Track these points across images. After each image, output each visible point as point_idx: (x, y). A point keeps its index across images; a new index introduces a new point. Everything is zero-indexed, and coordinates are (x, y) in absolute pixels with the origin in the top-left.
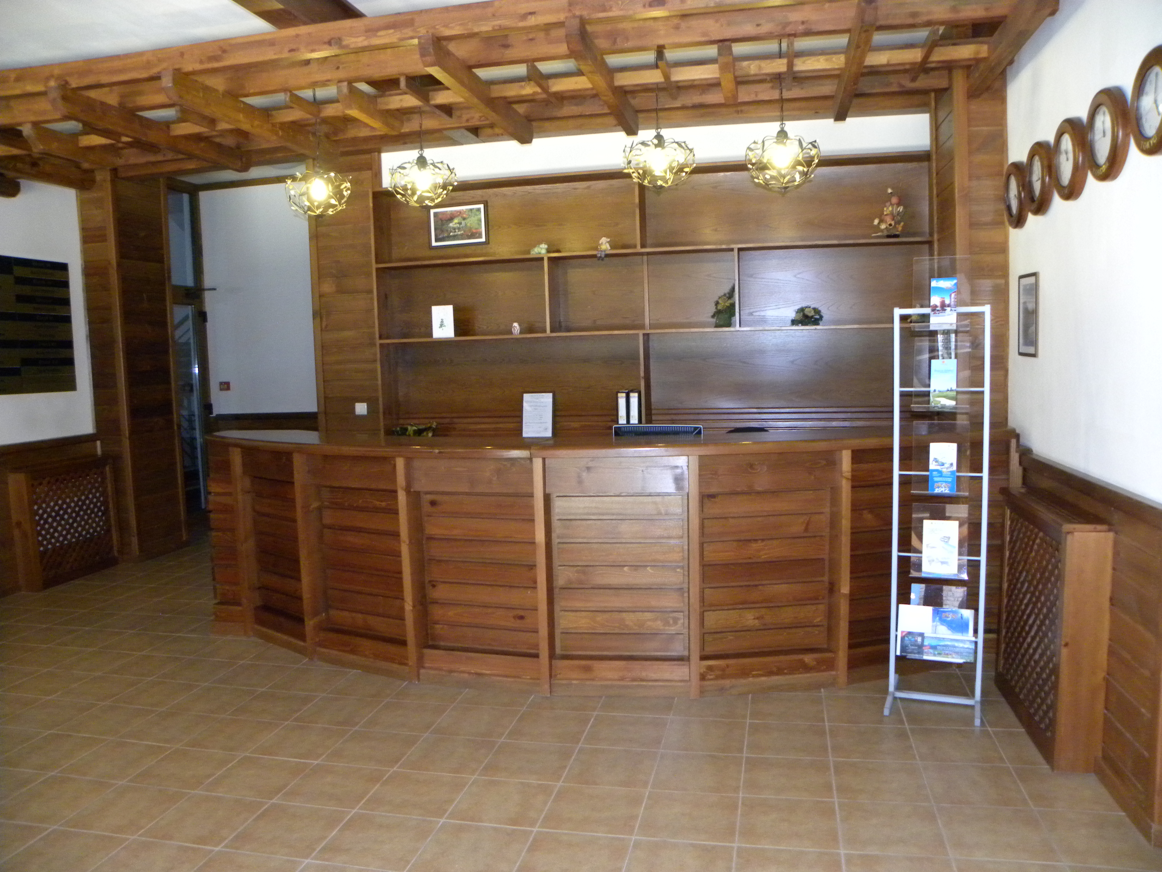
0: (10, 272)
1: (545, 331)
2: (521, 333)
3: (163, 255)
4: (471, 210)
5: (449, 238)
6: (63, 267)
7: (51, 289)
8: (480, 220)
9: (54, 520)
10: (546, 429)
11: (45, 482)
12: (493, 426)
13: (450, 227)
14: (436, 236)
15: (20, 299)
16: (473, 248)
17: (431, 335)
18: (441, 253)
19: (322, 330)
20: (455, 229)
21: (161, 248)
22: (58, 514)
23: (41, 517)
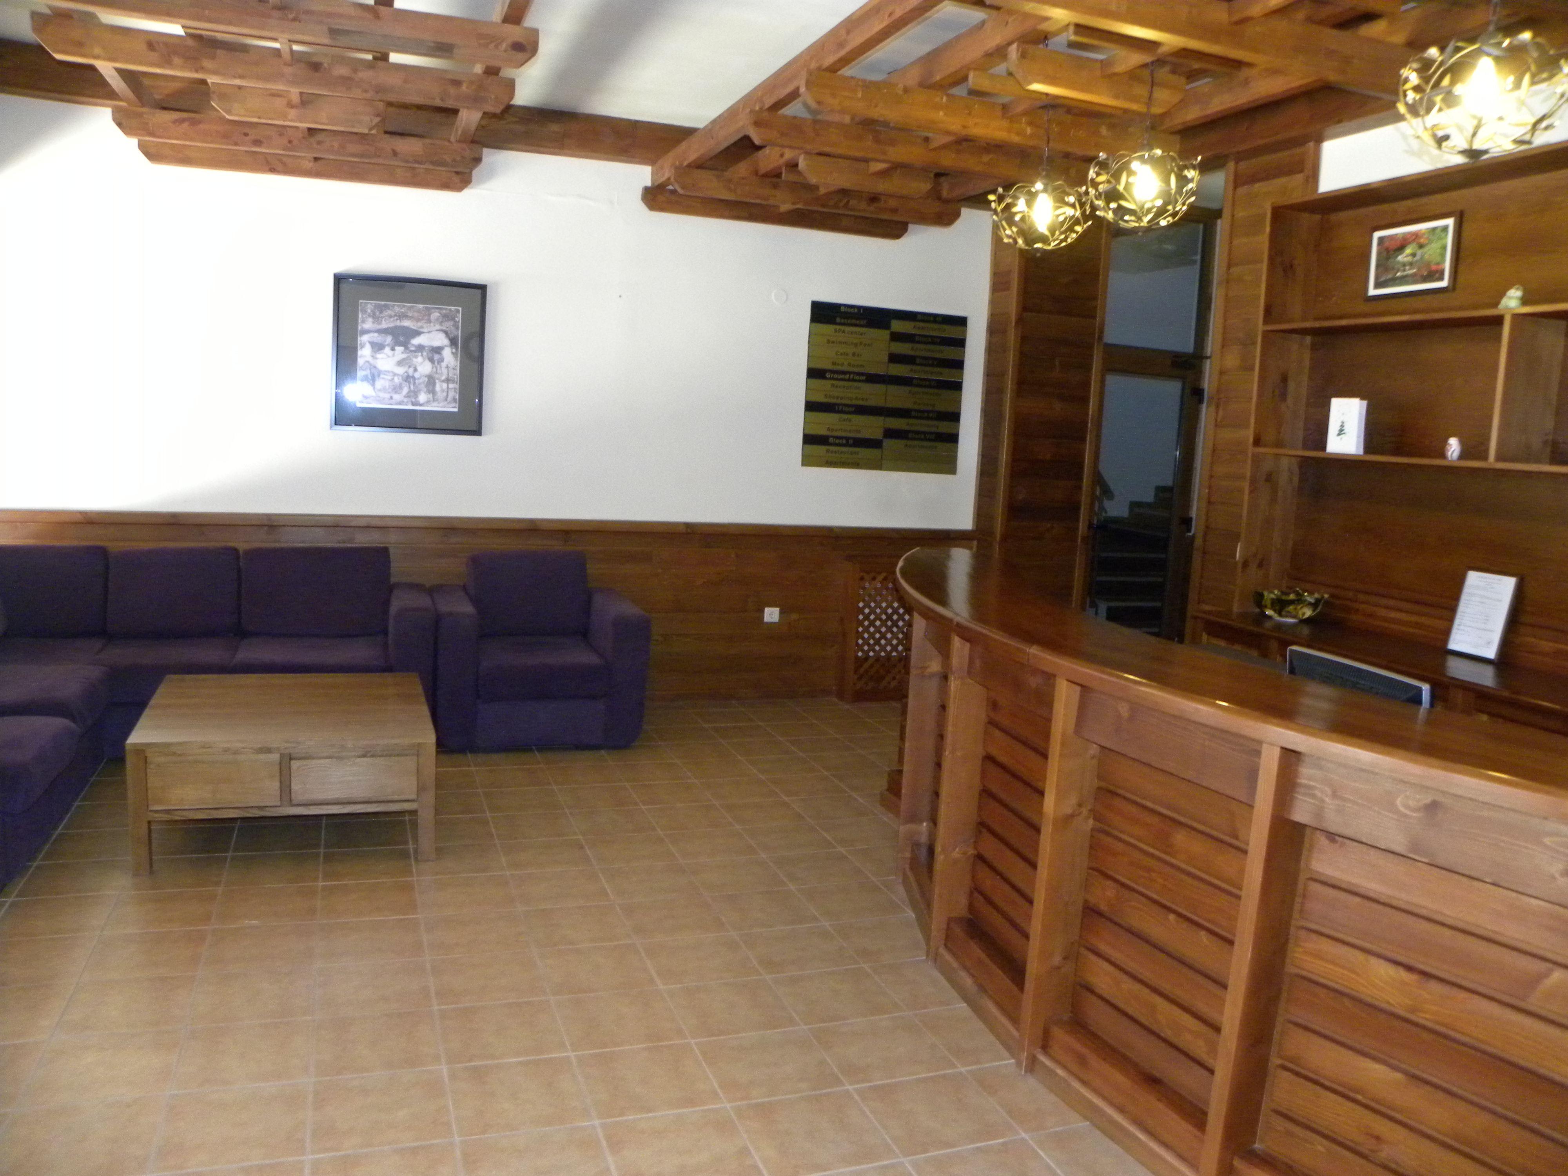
0: (887, 326)
1: (1485, 458)
2: (1462, 457)
3: (1096, 307)
4: (1434, 229)
5: (1394, 282)
6: (961, 322)
7: (937, 348)
8: (1444, 248)
9: (884, 623)
10: (1489, 643)
11: (880, 577)
12: (1414, 618)
13: (1399, 262)
14: (1377, 277)
15: (894, 358)
16: (1428, 298)
17: (1324, 448)
18: (1381, 306)
19: (1216, 425)
20: (1404, 265)
21: (1094, 298)
22: (889, 617)
23: (867, 617)
